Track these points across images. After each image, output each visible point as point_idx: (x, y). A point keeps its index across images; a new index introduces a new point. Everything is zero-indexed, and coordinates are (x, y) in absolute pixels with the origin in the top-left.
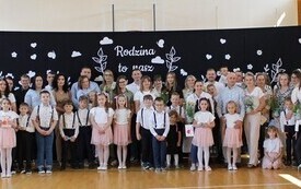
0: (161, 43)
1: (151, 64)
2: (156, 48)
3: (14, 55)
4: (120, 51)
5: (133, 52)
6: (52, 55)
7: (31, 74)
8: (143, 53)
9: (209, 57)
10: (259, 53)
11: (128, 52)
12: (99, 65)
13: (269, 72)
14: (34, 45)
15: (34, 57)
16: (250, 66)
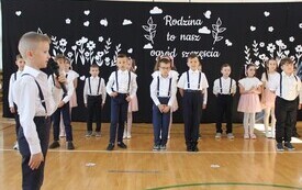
0: (208, 14)
1: (198, 34)
2: (204, 18)
3: (68, 21)
4: (169, 21)
5: (182, 22)
6: (104, 22)
7: (84, 40)
8: (191, 23)
9: (253, 29)
12: (148, 33)
14: (87, 13)
15: (87, 24)
16: (292, 39)
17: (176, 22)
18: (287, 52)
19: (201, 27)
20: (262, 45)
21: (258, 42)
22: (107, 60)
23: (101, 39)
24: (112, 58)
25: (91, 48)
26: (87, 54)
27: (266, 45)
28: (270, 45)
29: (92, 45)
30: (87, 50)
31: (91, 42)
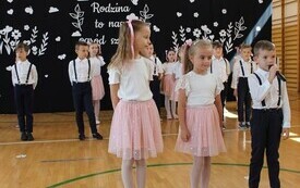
2: (131, 5)
4: (97, 8)
5: (109, 9)
6: (29, 10)
7: (8, 29)
8: (119, 10)
9: (179, 15)
10: (224, 11)
11: (105, 9)
12: (76, 21)
13: (233, 29)
15: (10, 12)
16: (216, 24)
17: (104, 9)
18: (212, 37)
19: (129, 13)
20: (189, 30)
21: (185, 28)
22: (35, 48)
23: (27, 28)
24: (39, 47)
25: (16, 37)
26: (12, 43)
27: (192, 30)
28: (196, 30)
29: (17, 34)
30: (12, 39)
31: (16, 31)
